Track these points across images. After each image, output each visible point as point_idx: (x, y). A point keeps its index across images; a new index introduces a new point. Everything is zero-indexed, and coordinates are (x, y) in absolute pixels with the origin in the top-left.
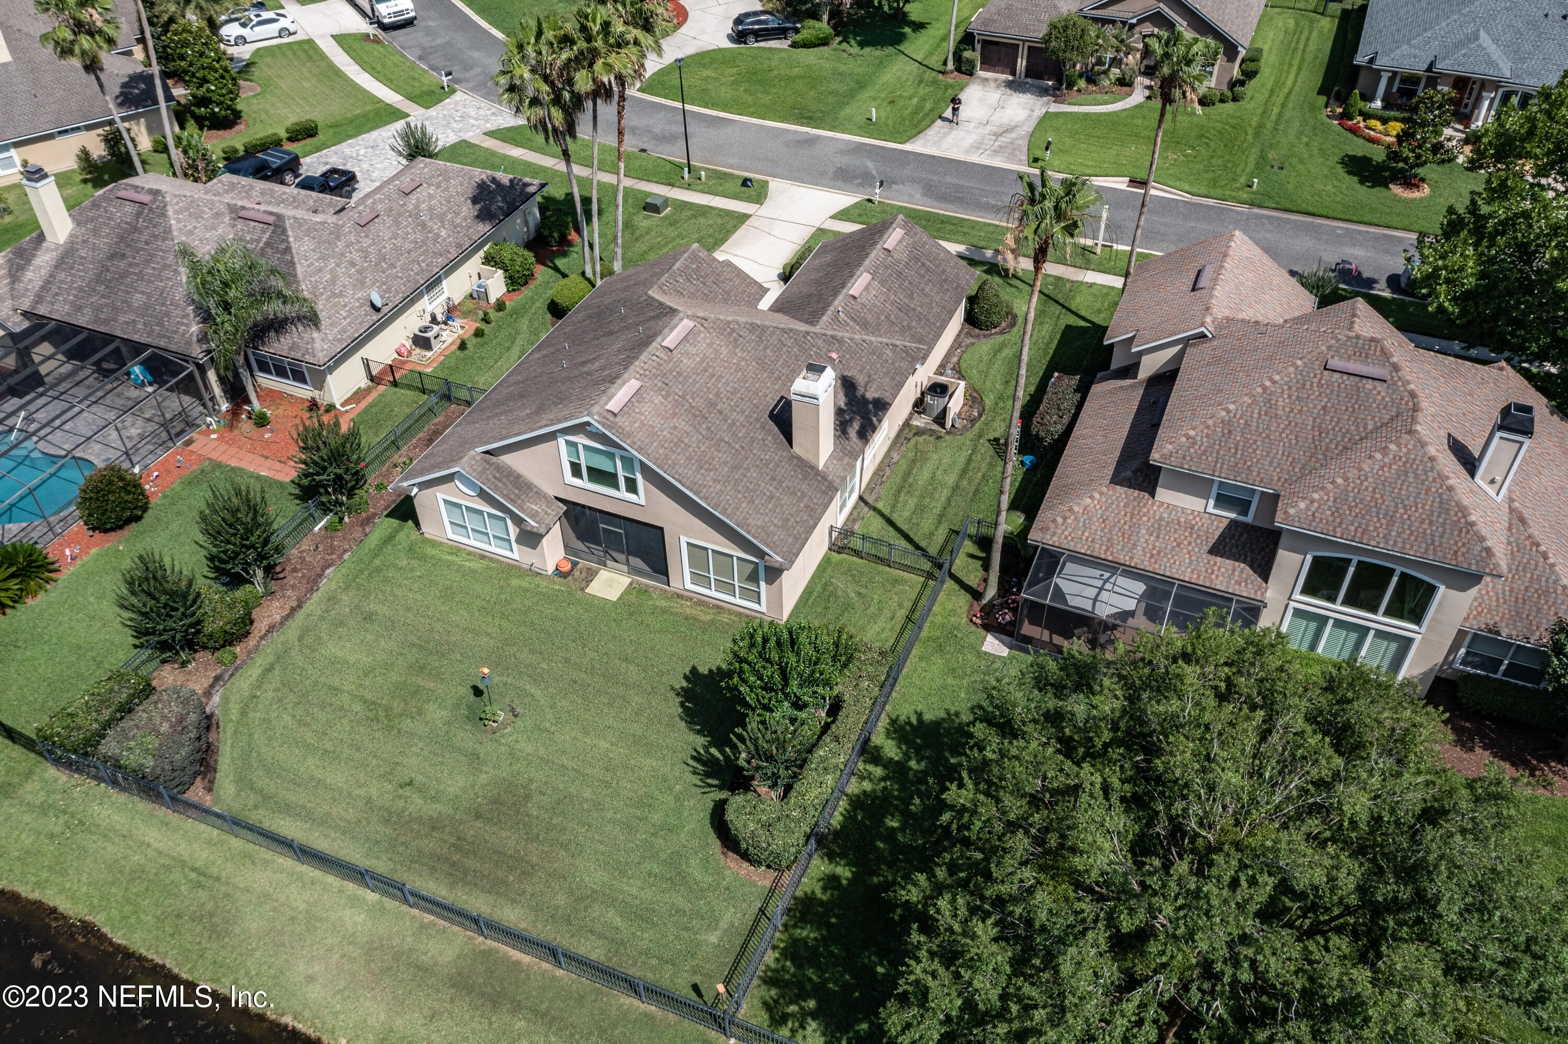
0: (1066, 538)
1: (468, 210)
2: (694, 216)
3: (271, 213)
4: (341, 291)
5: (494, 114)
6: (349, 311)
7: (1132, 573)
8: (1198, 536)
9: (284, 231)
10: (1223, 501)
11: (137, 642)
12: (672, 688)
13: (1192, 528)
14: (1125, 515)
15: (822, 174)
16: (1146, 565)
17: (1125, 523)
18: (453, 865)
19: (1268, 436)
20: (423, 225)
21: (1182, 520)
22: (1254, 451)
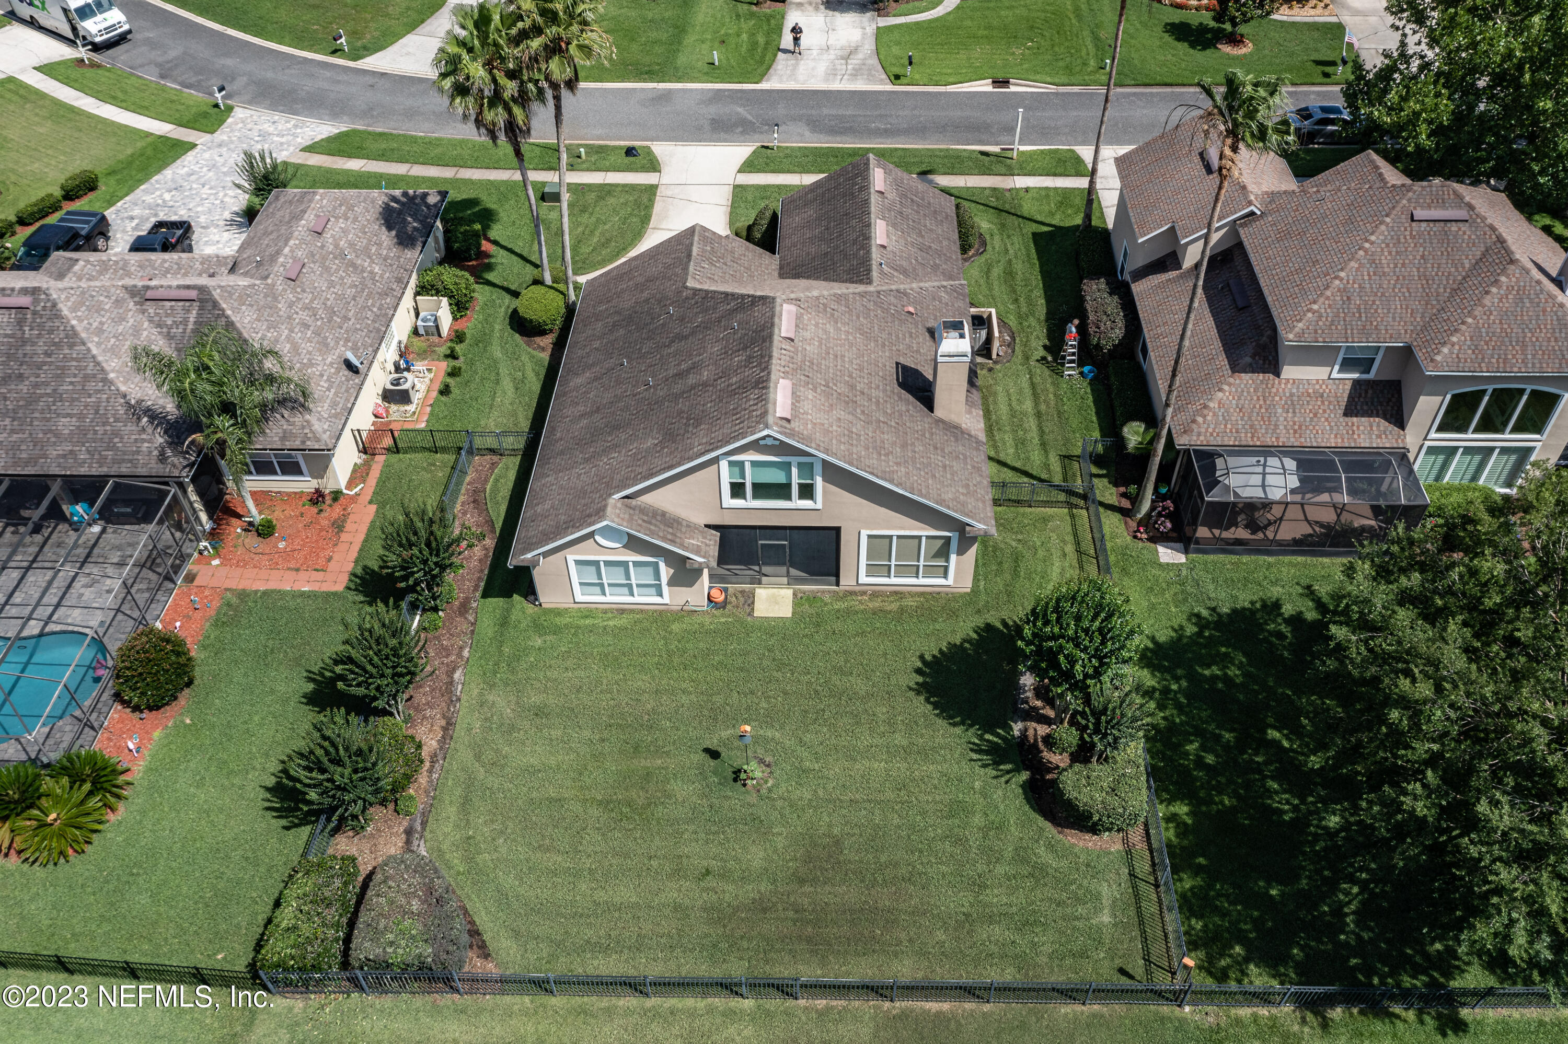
0: (1211, 435)
1: (387, 238)
2: (601, 198)
3: (188, 287)
4: (309, 360)
5: (296, 126)
6: (328, 380)
7: (1282, 451)
8: (1330, 402)
9: (215, 304)
10: (1347, 365)
11: (284, 822)
12: (910, 689)
13: (1322, 396)
14: (1258, 399)
15: (699, 128)
16: (1293, 441)
17: (1261, 407)
18: (809, 940)
19: (1383, 295)
20: (353, 264)
21: (1311, 391)
22: (1376, 311)
